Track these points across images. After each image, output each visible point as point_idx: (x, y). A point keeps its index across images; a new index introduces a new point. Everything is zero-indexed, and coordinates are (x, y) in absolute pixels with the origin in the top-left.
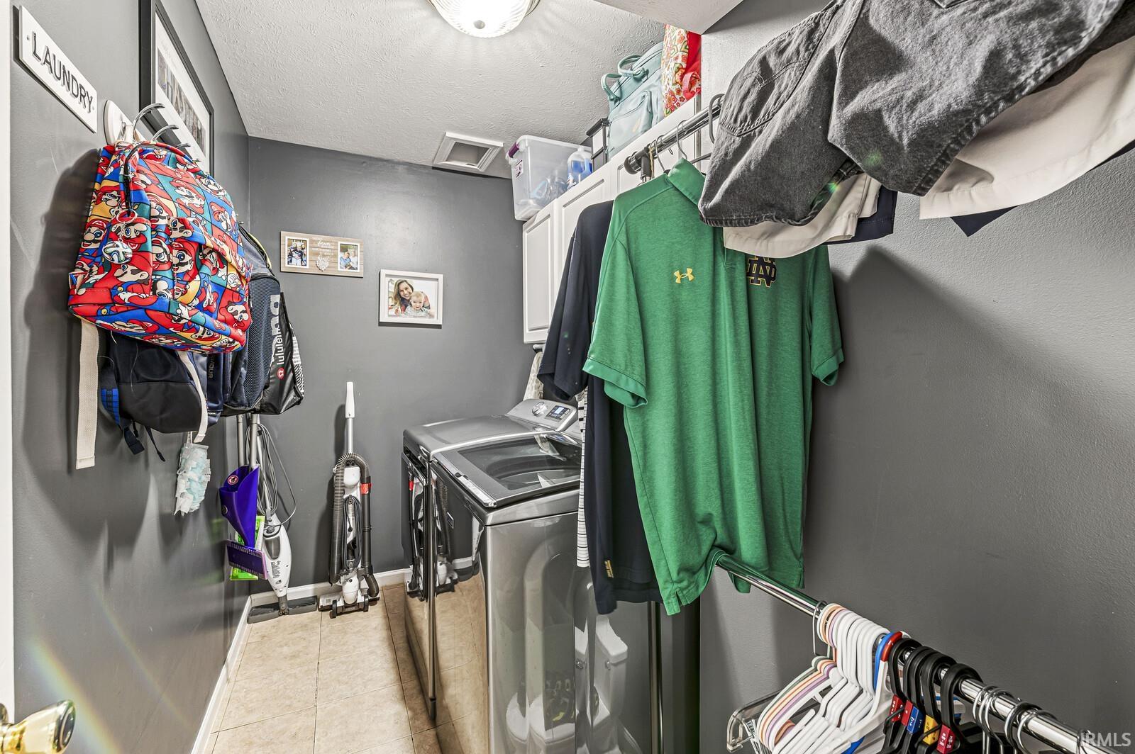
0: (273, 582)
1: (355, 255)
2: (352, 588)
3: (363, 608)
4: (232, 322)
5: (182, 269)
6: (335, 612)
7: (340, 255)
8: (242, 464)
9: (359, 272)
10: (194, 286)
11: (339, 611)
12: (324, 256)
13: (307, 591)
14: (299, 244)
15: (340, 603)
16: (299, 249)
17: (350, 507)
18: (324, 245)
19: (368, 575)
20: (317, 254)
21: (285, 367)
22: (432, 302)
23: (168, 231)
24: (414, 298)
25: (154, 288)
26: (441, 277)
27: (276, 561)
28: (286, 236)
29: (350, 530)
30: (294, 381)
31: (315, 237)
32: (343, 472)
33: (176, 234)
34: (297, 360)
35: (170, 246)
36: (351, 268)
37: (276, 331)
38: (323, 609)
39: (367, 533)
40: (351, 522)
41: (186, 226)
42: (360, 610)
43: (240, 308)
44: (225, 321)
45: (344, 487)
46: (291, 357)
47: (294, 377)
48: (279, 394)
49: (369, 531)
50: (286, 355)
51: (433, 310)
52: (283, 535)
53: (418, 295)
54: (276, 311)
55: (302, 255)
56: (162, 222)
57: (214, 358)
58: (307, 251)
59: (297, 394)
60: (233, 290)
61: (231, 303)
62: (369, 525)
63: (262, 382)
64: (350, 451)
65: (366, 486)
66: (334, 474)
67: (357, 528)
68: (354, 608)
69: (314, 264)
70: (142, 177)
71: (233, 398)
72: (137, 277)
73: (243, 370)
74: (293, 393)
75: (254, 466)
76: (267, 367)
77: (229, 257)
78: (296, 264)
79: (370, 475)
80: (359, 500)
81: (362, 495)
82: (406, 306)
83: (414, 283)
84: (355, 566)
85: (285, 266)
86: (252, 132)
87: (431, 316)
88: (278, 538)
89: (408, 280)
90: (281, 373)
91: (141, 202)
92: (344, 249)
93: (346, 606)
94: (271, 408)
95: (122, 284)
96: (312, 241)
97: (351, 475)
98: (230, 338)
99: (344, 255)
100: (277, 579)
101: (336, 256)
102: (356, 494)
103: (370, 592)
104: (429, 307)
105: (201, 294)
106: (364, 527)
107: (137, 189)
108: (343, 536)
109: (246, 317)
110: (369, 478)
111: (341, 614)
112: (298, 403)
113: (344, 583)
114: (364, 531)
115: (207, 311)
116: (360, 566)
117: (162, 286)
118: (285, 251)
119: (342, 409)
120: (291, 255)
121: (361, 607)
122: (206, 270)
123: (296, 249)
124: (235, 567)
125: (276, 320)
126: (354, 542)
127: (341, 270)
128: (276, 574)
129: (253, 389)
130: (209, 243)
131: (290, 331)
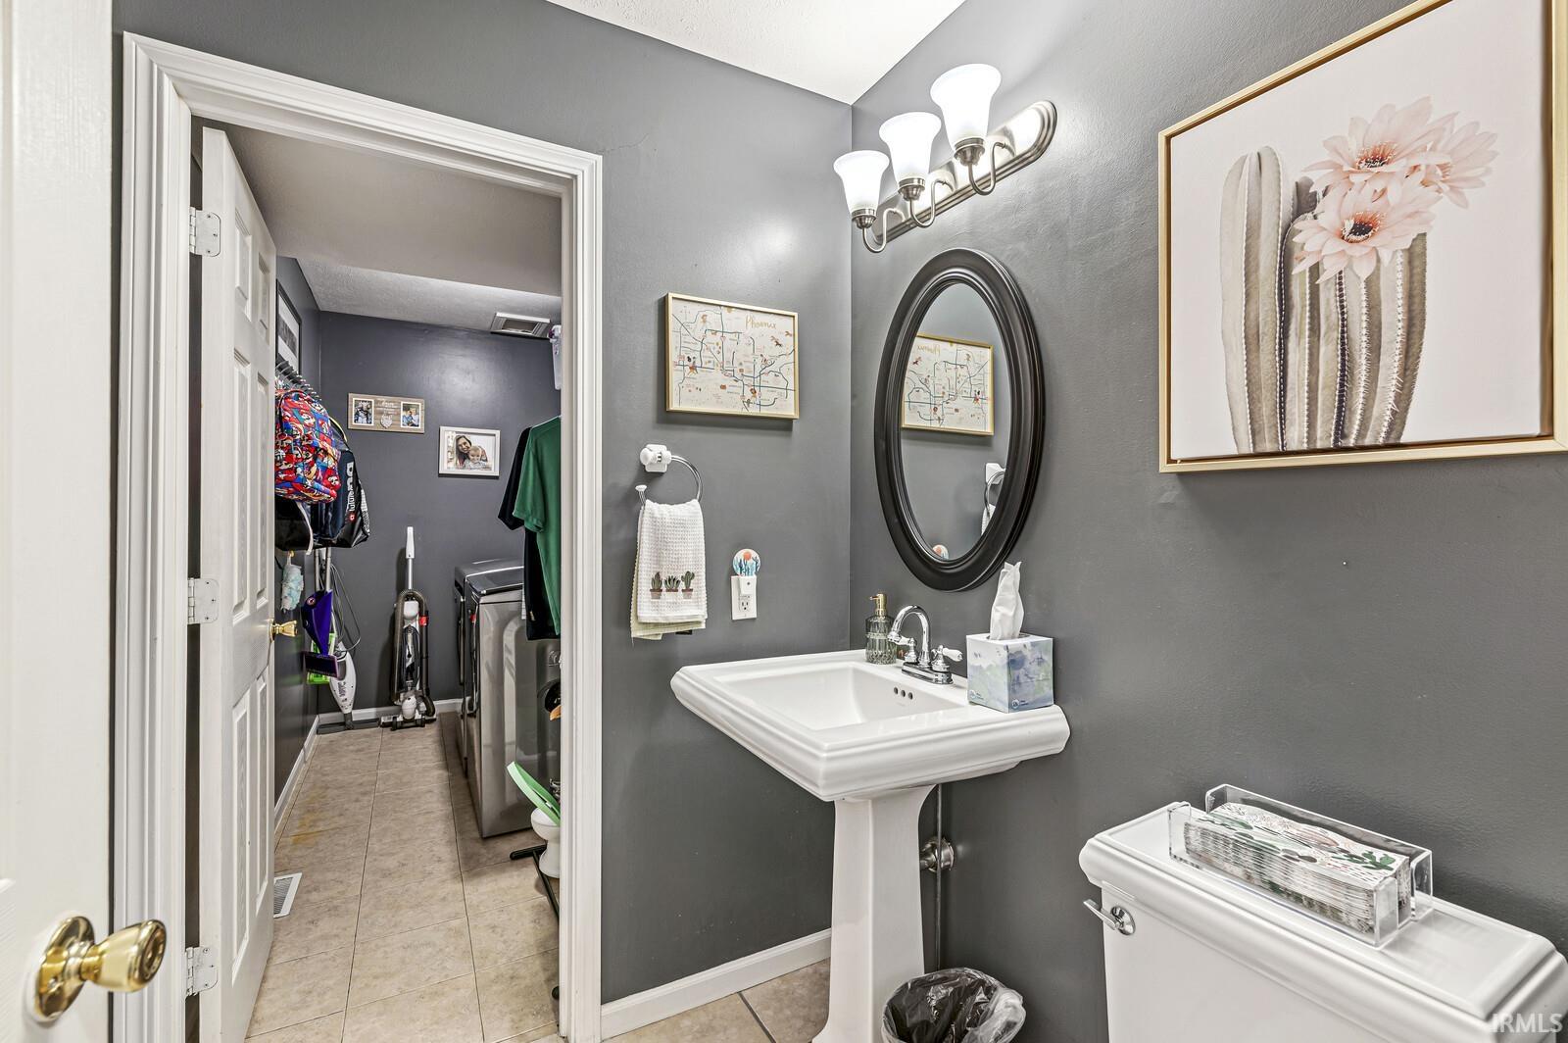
0: (340, 699)
1: (417, 413)
2: (410, 705)
3: (422, 724)
4: (329, 486)
5: (308, 461)
6: (393, 726)
7: (403, 413)
8: (318, 589)
9: (421, 428)
10: (314, 469)
11: (398, 725)
12: (388, 415)
13: (370, 713)
14: (365, 404)
15: (400, 719)
16: (365, 408)
17: (410, 636)
18: (387, 405)
19: (426, 697)
20: (381, 413)
21: (355, 513)
22: (489, 454)
23: (301, 441)
24: (472, 452)
25: (295, 472)
26: (498, 433)
27: (342, 682)
28: (353, 398)
29: (409, 656)
30: (362, 524)
31: (380, 398)
32: (403, 604)
33: (304, 443)
34: (364, 507)
35: (302, 449)
36: (413, 425)
37: (350, 488)
38: (385, 725)
39: (424, 660)
40: (410, 649)
41: (309, 438)
42: (417, 726)
43: (334, 478)
44: (326, 486)
45: (404, 618)
46: (360, 506)
47: (362, 520)
48: (351, 533)
49: (427, 657)
50: (356, 504)
51: (491, 463)
52: (348, 659)
53: (476, 449)
54: (350, 474)
55: (367, 414)
56: (298, 437)
57: (315, 510)
58: (372, 411)
59: (365, 533)
60: (331, 469)
61: (329, 476)
62: (427, 653)
63: (341, 522)
64: (410, 587)
65: (424, 619)
66: (395, 609)
67: (415, 653)
68: (412, 724)
69: (378, 421)
70: (287, 413)
71: (324, 532)
72: (288, 466)
73: (330, 514)
74: (361, 532)
75: (328, 590)
76: (344, 512)
77: (330, 451)
78: (362, 422)
79: (429, 609)
80: (418, 629)
81: (421, 627)
82: (464, 459)
83: (472, 438)
84: (414, 685)
85: (352, 424)
86: (324, 306)
87: (487, 468)
88: (345, 662)
89: (466, 436)
90: (352, 517)
91: (289, 428)
92: (407, 408)
93: (405, 721)
94: (344, 543)
95: (281, 470)
96: (377, 402)
97: (411, 608)
98: (328, 496)
99: (407, 414)
100: (343, 698)
101: (399, 414)
102: (416, 625)
103: (427, 713)
104: (486, 460)
105: (317, 474)
106: (422, 655)
107: (286, 422)
108: (402, 661)
109: (337, 483)
110: (427, 612)
111: (401, 728)
112: (365, 540)
113: (403, 701)
114: (422, 658)
115: (319, 481)
116: (418, 687)
117: (299, 470)
118: (353, 410)
119: (403, 551)
120: (357, 414)
121: (419, 723)
122: (319, 460)
123: (362, 409)
124: (311, 672)
125: (350, 480)
126: (412, 665)
127: (403, 427)
128: (342, 692)
129: (335, 526)
130: (321, 446)
131: (359, 485)
